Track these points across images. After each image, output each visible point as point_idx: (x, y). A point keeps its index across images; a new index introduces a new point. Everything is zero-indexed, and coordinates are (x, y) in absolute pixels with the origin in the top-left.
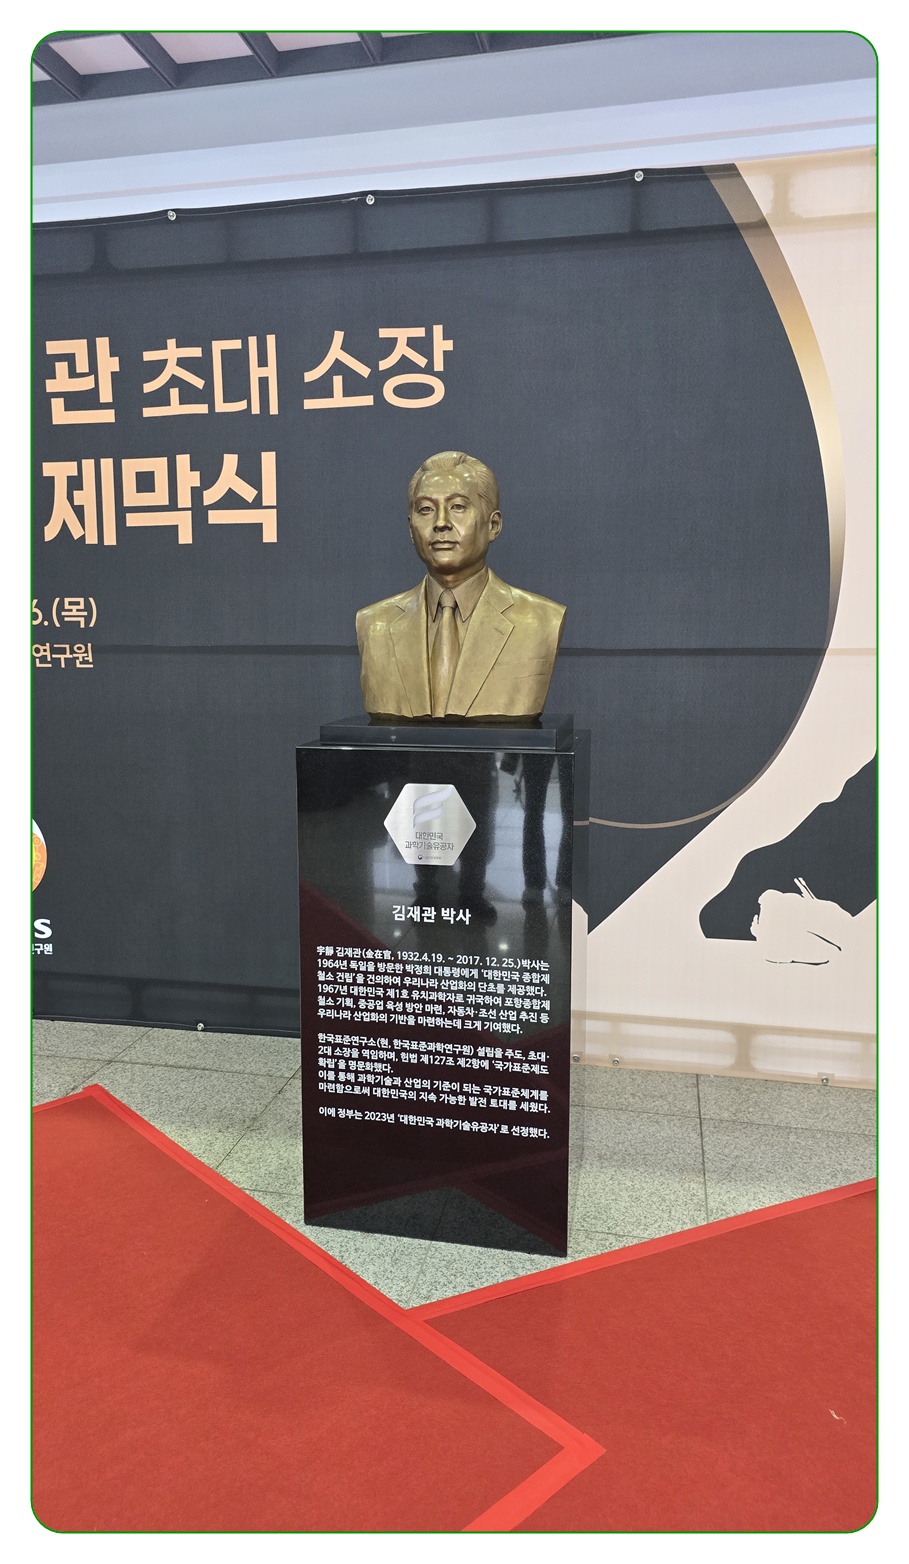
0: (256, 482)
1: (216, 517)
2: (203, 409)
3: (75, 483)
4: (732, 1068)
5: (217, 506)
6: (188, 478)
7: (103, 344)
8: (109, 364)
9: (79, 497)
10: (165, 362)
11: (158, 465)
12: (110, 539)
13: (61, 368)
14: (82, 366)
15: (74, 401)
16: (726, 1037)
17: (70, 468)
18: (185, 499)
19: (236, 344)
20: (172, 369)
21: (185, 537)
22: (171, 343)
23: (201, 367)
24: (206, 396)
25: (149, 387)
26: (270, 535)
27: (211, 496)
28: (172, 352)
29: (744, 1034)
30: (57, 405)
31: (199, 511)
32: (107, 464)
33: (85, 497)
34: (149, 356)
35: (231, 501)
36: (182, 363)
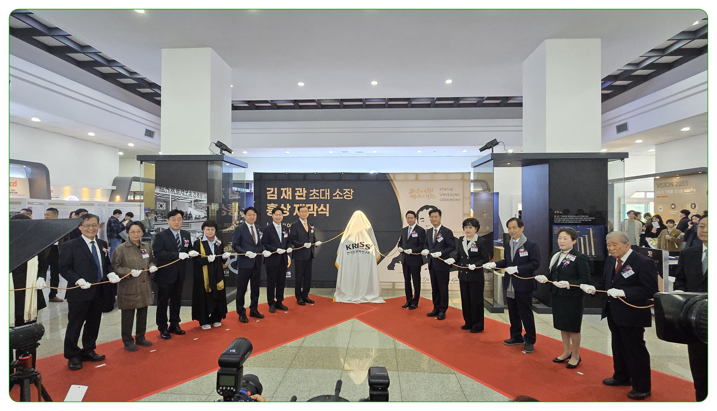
0: (326, 208)
1: (319, 213)
2: (319, 198)
4: (392, 288)
5: (320, 211)
6: (316, 207)
7: (304, 189)
8: (305, 192)
11: (311, 205)
13: (298, 192)
14: (301, 191)
15: (299, 196)
16: (392, 284)
18: (315, 210)
19: (324, 190)
20: (314, 193)
21: (315, 215)
22: (314, 189)
23: (319, 193)
24: (319, 196)
25: (310, 195)
26: (328, 215)
28: (314, 190)
29: (394, 283)
30: (297, 197)
31: (317, 212)
34: (311, 191)
35: (322, 210)
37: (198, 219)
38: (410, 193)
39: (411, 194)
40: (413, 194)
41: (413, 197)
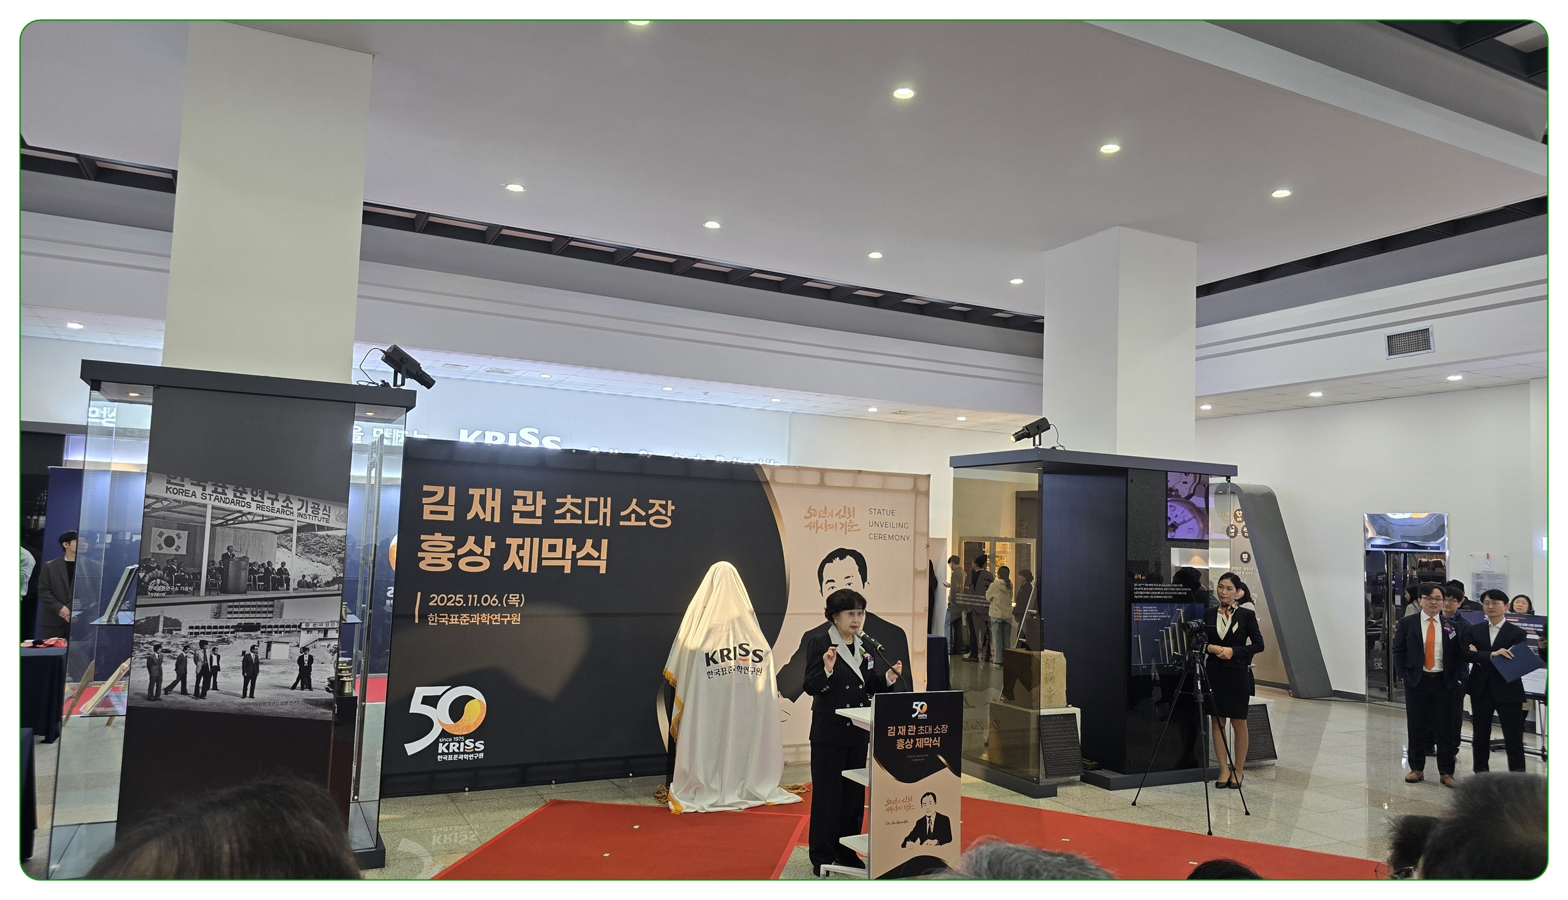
0: (600, 552)
1: (580, 563)
2: (580, 522)
3: (521, 547)
5: (582, 559)
6: (571, 548)
7: (540, 494)
8: (541, 502)
9: (521, 553)
10: (566, 503)
11: (558, 542)
12: (534, 570)
13: (520, 501)
14: (530, 501)
15: (523, 515)
17: (520, 541)
18: (569, 555)
19: (596, 500)
20: (568, 506)
21: (567, 571)
22: (569, 496)
23: (581, 506)
24: (582, 517)
25: (557, 512)
26: (603, 571)
27: (579, 555)
30: (516, 516)
31: (574, 560)
32: (536, 540)
33: (525, 553)
34: (558, 500)
35: (588, 557)
36: (572, 504)
37: (308, 585)
38: (806, 517)
39: (808, 521)
40: (813, 519)
41: (814, 526)
